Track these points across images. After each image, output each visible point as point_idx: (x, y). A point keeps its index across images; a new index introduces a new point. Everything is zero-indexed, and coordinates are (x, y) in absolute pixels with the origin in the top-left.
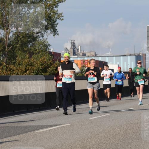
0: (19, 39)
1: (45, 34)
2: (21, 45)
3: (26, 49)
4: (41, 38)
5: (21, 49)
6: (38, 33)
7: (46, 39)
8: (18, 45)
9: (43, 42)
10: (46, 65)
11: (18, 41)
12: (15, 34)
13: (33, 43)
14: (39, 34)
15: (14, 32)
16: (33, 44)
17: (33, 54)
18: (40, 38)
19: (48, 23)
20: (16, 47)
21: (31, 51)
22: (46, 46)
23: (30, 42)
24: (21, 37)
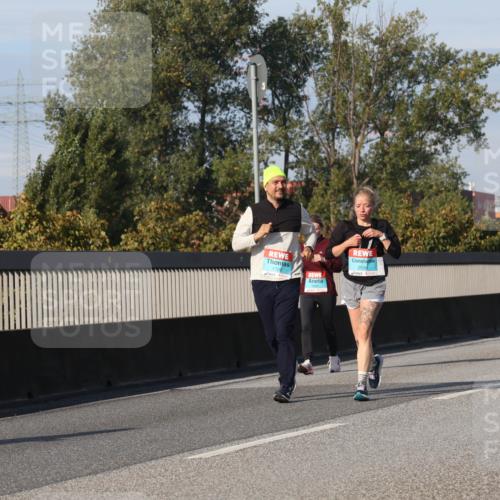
0: (386, 159)
1: (455, 147)
2: (391, 173)
3: (404, 184)
4: (444, 156)
5: (390, 185)
6: (435, 143)
7: (456, 158)
8: (384, 175)
9: (447, 166)
10: (457, 226)
11: (385, 165)
12: (376, 148)
13: (422, 168)
14: (439, 147)
15: (374, 142)
16: (423, 173)
17: (423, 197)
18: (440, 158)
19: (460, 120)
20: (380, 179)
21: (418, 190)
22: (457, 177)
23: (416, 165)
24: (391, 155)
